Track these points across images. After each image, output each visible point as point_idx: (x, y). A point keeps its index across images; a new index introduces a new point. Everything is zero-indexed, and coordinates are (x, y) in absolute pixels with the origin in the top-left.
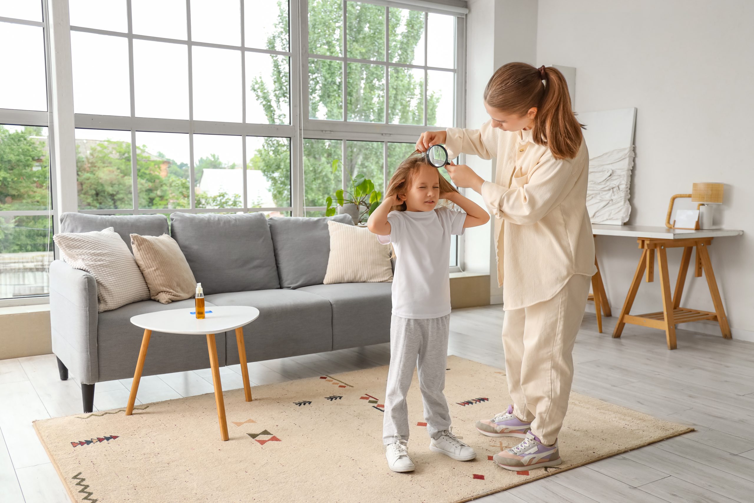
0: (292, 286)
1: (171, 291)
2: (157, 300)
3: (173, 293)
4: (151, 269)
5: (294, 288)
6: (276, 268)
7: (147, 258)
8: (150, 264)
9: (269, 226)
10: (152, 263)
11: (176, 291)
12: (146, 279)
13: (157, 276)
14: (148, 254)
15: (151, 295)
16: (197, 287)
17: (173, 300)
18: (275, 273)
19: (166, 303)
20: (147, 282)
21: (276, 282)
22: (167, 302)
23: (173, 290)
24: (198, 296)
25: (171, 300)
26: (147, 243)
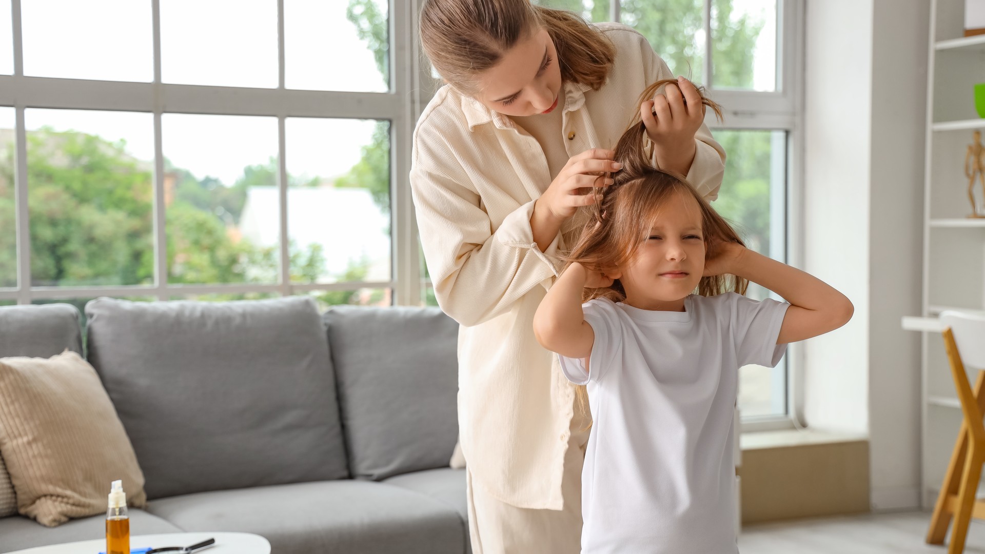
0: (377, 472)
1: (69, 493)
2: (32, 515)
3: (73, 498)
4: (20, 441)
5: (380, 479)
6: (337, 429)
7: (10, 413)
8: (18, 429)
9: (324, 329)
10: (22, 424)
11: (80, 493)
12: (9, 464)
13: (34, 456)
14: (13, 402)
15: (20, 503)
16: (113, 490)
17: (73, 515)
18: (337, 442)
19: (53, 524)
20: (12, 471)
21: (337, 464)
22: (55, 521)
23: (74, 490)
24: (114, 514)
25: (65, 515)
26: (12, 377)
